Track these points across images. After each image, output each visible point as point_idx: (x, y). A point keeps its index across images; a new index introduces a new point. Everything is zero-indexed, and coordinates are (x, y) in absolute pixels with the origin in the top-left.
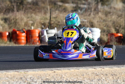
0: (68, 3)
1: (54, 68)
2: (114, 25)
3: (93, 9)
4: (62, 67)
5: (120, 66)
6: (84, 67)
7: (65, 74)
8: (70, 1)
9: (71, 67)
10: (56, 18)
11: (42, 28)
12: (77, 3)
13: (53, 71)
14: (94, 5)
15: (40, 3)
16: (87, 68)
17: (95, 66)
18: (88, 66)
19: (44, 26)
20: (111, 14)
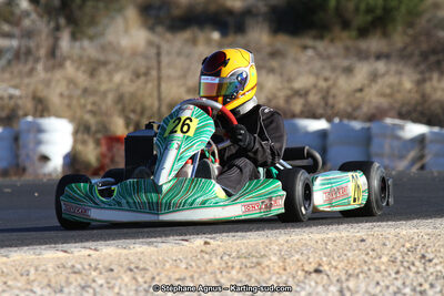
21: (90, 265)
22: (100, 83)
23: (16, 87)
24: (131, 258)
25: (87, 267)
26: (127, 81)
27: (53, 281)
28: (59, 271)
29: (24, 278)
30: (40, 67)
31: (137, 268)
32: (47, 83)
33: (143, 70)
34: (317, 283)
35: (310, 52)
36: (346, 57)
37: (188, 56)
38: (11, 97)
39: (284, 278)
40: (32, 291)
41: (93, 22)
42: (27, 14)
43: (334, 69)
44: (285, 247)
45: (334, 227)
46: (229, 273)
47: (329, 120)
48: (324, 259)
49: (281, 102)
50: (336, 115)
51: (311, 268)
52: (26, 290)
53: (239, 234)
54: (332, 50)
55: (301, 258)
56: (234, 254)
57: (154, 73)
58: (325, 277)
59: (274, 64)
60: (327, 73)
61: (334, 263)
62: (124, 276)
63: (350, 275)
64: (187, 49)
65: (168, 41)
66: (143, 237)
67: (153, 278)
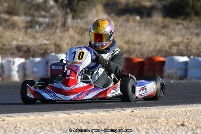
21: (80, 121)
22: (85, 38)
24: (98, 118)
25: (78, 122)
27: (63, 127)
28: (66, 123)
29: (50, 126)
30: (58, 31)
31: (101, 122)
32: (61, 38)
34: (182, 130)
35: (181, 26)
36: (197, 28)
37: (125, 27)
38: (45, 44)
39: (168, 128)
40: (54, 132)
42: (52, 7)
43: (191, 33)
45: (191, 105)
46: (142, 125)
47: (189, 57)
48: (186, 120)
49: (167, 48)
50: (192, 55)
51: (180, 124)
52: (51, 131)
53: (147, 108)
54: (191, 25)
55: (175, 119)
56: (145, 117)
58: (186, 128)
59: (164, 31)
60: (188, 36)
61: (190, 122)
62: (95, 126)
63: (198, 127)
64: (124, 24)
67: (108, 127)
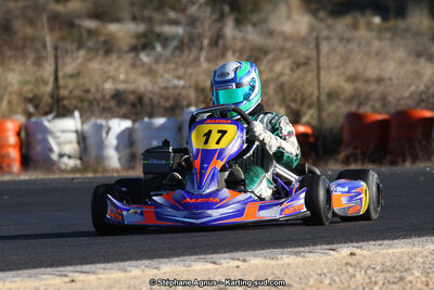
0: (118, 20)
1: (71, 265)
2: (280, 96)
3: (206, 42)
4: (99, 262)
5: (301, 249)
6: (176, 259)
7: (110, 287)
8: (125, 14)
9: (130, 259)
10: (76, 75)
11: (29, 115)
12: (149, 20)
13: (66, 276)
14: (210, 27)
15: (18, 25)
16: (187, 263)
17: (216, 251)
18: (192, 255)
19: (36, 107)
20: (270, 56)
23: (179, 78)
26: (287, 71)
33: (302, 60)
41: (256, 8)
44: (430, 259)
57: (313, 64)
65: (329, 27)
66: (291, 247)
